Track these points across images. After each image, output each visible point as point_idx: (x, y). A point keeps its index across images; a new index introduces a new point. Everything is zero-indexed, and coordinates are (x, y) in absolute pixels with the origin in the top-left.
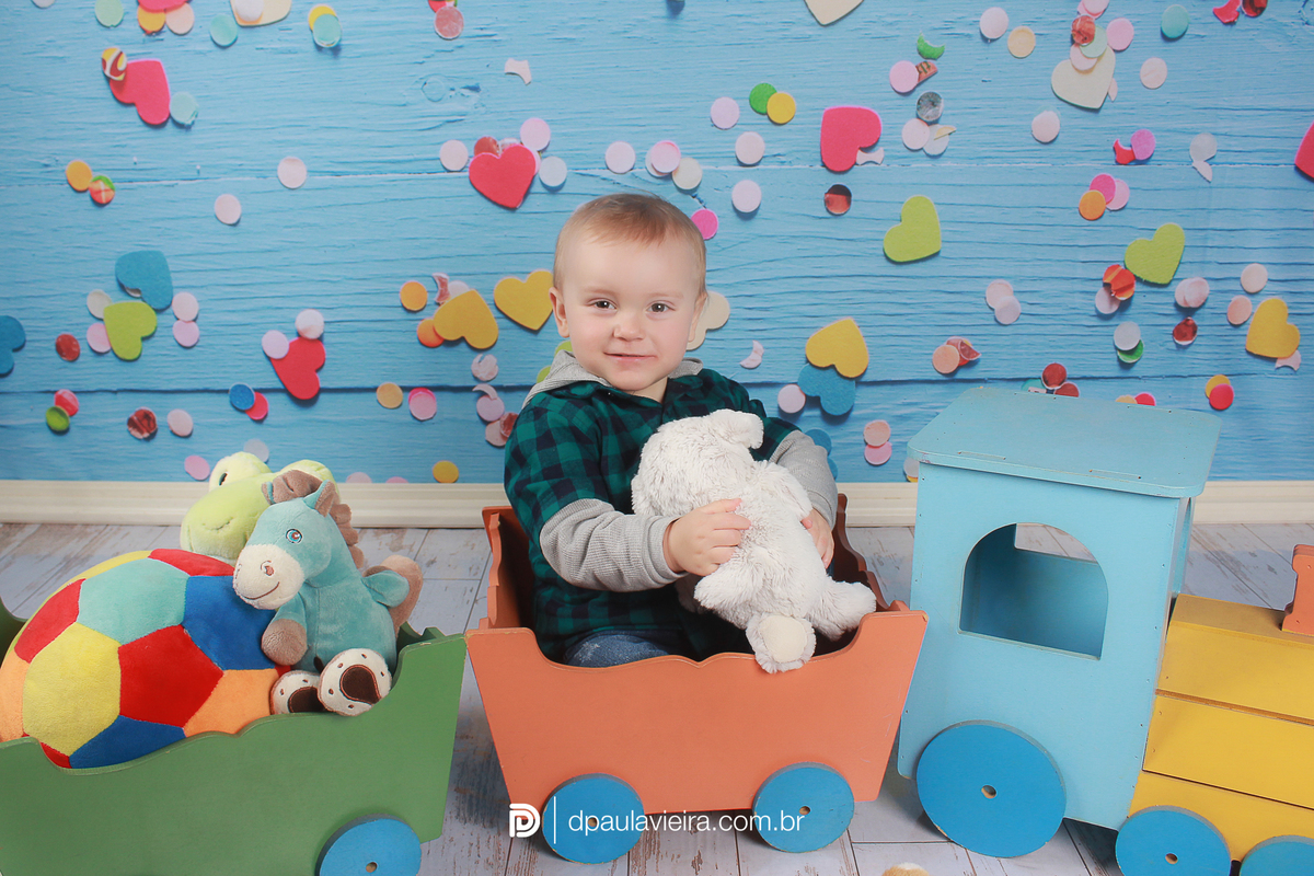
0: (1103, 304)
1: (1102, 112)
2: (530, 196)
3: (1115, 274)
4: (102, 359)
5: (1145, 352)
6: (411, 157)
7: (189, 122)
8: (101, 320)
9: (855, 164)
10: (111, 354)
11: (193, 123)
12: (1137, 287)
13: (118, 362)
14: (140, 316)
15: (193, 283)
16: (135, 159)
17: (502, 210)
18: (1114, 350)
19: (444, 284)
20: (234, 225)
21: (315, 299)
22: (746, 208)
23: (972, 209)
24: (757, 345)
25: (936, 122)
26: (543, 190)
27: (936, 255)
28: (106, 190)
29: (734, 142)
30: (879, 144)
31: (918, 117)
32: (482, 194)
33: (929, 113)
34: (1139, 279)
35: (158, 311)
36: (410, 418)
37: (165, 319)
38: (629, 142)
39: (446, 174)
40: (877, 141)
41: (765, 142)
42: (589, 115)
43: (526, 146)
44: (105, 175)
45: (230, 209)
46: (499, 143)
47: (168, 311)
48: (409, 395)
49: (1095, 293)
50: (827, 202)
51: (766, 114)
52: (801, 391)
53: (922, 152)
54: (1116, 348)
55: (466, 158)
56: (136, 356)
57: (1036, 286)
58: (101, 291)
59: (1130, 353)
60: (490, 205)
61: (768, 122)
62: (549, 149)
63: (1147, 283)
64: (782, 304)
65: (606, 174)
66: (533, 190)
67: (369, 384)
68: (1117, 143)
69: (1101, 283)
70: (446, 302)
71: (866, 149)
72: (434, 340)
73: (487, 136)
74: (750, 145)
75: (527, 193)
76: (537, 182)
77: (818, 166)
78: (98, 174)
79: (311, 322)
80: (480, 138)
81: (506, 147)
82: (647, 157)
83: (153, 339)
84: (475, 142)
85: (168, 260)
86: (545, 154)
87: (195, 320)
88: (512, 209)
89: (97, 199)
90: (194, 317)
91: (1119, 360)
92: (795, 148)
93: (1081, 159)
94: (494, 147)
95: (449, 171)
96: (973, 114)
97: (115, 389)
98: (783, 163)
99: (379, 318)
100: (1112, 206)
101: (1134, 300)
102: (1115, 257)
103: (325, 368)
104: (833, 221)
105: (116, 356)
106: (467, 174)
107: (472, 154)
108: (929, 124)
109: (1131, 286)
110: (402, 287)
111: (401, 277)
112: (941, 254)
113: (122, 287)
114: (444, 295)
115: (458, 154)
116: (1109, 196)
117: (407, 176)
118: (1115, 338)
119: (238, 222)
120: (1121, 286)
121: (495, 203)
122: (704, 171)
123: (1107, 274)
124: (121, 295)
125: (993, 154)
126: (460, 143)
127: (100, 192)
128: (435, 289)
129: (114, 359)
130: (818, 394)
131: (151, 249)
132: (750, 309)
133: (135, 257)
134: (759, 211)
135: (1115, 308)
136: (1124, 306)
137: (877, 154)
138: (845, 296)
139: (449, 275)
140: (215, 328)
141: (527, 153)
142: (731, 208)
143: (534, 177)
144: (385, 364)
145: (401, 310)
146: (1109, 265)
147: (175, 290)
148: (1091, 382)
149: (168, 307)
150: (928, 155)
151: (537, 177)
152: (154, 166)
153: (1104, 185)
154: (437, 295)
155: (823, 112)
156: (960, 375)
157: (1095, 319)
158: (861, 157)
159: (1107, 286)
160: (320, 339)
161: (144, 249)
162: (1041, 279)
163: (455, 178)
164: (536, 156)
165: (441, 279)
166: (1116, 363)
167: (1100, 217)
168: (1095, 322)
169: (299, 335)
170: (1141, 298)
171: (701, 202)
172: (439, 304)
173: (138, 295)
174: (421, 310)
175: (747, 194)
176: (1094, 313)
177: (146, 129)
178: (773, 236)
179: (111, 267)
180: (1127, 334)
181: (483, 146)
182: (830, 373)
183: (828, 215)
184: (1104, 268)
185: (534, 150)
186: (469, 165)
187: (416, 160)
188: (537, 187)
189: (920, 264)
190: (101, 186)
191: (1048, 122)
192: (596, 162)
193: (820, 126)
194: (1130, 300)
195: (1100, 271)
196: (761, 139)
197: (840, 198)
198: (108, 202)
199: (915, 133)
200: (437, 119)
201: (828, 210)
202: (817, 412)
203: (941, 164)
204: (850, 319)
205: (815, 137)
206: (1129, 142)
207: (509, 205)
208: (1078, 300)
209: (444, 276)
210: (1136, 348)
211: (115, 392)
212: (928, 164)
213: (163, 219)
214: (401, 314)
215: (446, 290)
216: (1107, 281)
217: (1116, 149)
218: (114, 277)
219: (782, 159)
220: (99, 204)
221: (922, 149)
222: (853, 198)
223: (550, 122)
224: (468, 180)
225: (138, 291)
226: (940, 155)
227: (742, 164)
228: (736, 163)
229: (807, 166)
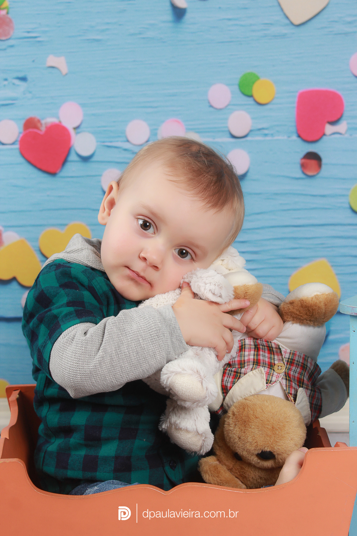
2: (68, 164)
9: (324, 134)
17: (45, 175)
26: (77, 159)
29: (227, 119)
30: (343, 118)
32: (30, 162)
38: (144, 120)
39: (2, 147)
40: (342, 116)
41: (253, 119)
42: (113, 99)
43: (64, 124)
46: (43, 122)
50: (303, 166)
51: (251, 96)
55: (17, 134)
61: (254, 103)
62: (81, 126)
64: (269, 248)
65: (127, 146)
66: (70, 159)
70: (2, 248)
71: (333, 123)
73: (33, 116)
74: (240, 121)
75: (65, 162)
76: (72, 153)
77: (295, 137)
80: (27, 117)
81: (48, 125)
82: (159, 132)
84: (24, 121)
86: (79, 130)
88: (53, 174)
92: (275, 124)
94: (39, 125)
95: (3, 144)
98: (266, 135)
104: (308, 182)
106: (18, 146)
107: (22, 130)
114: (0, 243)
115: (10, 130)
121: (40, 169)
126: (12, 122)
134: (249, 174)
137: (342, 127)
139: (3, 227)
141: (65, 129)
143: (70, 149)
151: (72, 149)
155: (297, 94)
158: (329, 129)
163: (8, 149)
164: (72, 132)
178: (260, 194)
181: (30, 124)
183: (302, 176)
185: (69, 124)
186: (19, 140)
188: (72, 157)
192: (119, 137)
193: (295, 105)
196: (248, 116)
197: (313, 162)
201: (304, 173)
204: (324, 260)
205: (292, 114)
207: (52, 171)
215: (1, 239)
219: (266, 132)
222: (324, 161)
223: (83, 105)
224: (18, 151)
227: (233, 137)
228: (229, 135)
229: (285, 138)
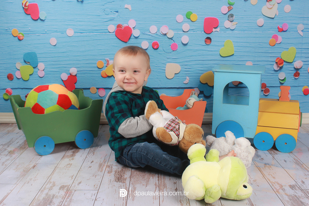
0: (276, 68)
1: (274, 19)
2: (131, 39)
3: (278, 60)
4: (19, 80)
5: (286, 80)
6: (101, 29)
7: (44, 19)
8: (19, 70)
9: (212, 32)
10: (21, 79)
11: (45, 19)
12: (284, 63)
13: (23, 81)
14: (29, 69)
15: (43, 61)
16: (30, 28)
17: (123, 43)
18: (278, 80)
19: (108, 61)
20: (55, 46)
21: (75, 65)
22: (185, 42)
23: (242, 43)
24: (188, 78)
25: (233, 21)
26: (134, 38)
27: (233, 55)
28: (22, 36)
29: (182, 26)
30: (218, 27)
31: (228, 20)
32: (118, 38)
33: (231, 19)
34: (285, 61)
35: (34, 68)
36: (99, 96)
37: (36, 70)
38: (155, 26)
39: (109, 33)
40: (218, 26)
42: (145, 19)
43: (130, 26)
44: (22, 32)
45: (54, 41)
46: (123, 26)
47: (36, 68)
48: (98, 90)
49: (273, 65)
50: (205, 41)
51: (190, 19)
52: (199, 89)
53: (229, 29)
54: (279, 79)
55: (114, 29)
56: (28, 80)
57: (258, 63)
58: (19, 62)
59: (283, 80)
60: (120, 41)
61: (190, 21)
62: (135, 27)
63: (287, 62)
64: (193, 67)
65: (150, 34)
66: (131, 37)
67: (88, 87)
68: (278, 26)
69: (275, 62)
70: (109, 66)
71: (215, 28)
72: (105, 76)
73: (120, 24)
74: (186, 27)
75: (130, 38)
76: (132, 35)
77: (203, 32)
78: (20, 32)
79: (74, 71)
80: (118, 24)
81: (125, 27)
82: (160, 29)
83: (32, 75)
84: (117, 25)
85: (37, 55)
86: (134, 28)
87: (43, 70)
89: (19, 38)
90: (43, 69)
91: (280, 82)
92: (197, 28)
93: (270, 30)
94: (122, 26)
95: (110, 33)
96: (242, 19)
97: (22, 88)
99: (91, 70)
100: (277, 43)
101: (284, 67)
102: (278, 56)
103: (77, 83)
104: (207, 46)
105: (23, 79)
106: (115, 33)
107: (116, 28)
108: (231, 22)
109: (283, 63)
110: (97, 62)
111: (97, 59)
112: (234, 55)
113: (25, 61)
114: (108, 64)
115: (112, 28)
116: (277, 40)
117: (99, 34)
118: (279, 76)
119: (56, 45)
120: (280, 63)
121: (122, 41)
122: (174, 33)
123: (276, 60)
124: (25, 63)
125: (247, 29)
126: (113, 26)
127: (20, 37)
128: (106, 63)
129: (22, 80)
130: (203, 90)
131: (33, 52)
132: (186, 68)
133: (28, 54)
134: (188, 43)
135: (279, 68)
136: (281, 68)
137: (218, 29)
138: (209, 65)
139: (109, 59)
140: (48, 72)
141: (130, 28)
142: (181, 43)
143: (131, 34)
144: (92, 82)
145: (97, 68)
146: (277, 57)
147: (39, 62)
148: (273, 88)
149: (37, 67)
150: (231, 30)
151: (132, 34)
152: (34, 30)
153: (275, 37)
154: (106, 64)
155: (204, 19)
156: (239, 86)
157: (274, 71)
158: (214, 30)
159: (276, 63)
160: (76, 75)
161: (31, 52)
162: (260, 61)
163: (112, 34)
164: (132, 29)
165: (107, 60)
166: (279, 83)
167: (275, 45)
168: (274, 72)
169: (70, 74)
170: (285, 66)
171: (174, 41)
172: (107, 67)
173: (29, 64)
174: (102, 68)
175: (185, 39)
176: (273, 70)
177: (33, 21)
178: (192, 50)
179: (22, 56)
180: (282, 75)
181: (119, 26)
182: (206, 85)
183: (206, 45)
184: (276, 58)
185: (132, 27)
186: (115, 31)
187: (102, 30)
188: (132, 37)
189: (229, 57)
190: (21, 35)
191: (261, 21)
192: (147, 31)
193: (204, 22)
194: (282, 67)
195: (274, 59)
196: (189, 25)
197: (209, 40)
198: (22, 39)
199: (227, 24)
200: (107, 19)
201: (206, 43)
202: (203, 95)
203: (234, 32)
204: (211, 71)
205: (202, 25)
206: (282, 26)
207: (126, 41)
208: (269, 67)
209: (108, 59)
210: (284, 79)
211: (22, 89)
212: (231, 32)
213: (36, 44)
214: (97, 69)
215: (109, 63)
216: (277, 61)
217: (278, 28)
218: (23, 59)
219: (194, 30)
220: (20, 40)
221: (229, 28)
222: (212, 40)
223: (136, 20)
224: (115, 35)
225: (29, 62)
226: (234, 30)
227: (184, 32)
228: (182, 31)
229: (200, 32)
